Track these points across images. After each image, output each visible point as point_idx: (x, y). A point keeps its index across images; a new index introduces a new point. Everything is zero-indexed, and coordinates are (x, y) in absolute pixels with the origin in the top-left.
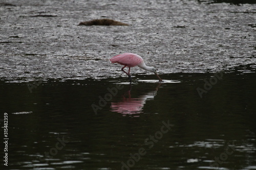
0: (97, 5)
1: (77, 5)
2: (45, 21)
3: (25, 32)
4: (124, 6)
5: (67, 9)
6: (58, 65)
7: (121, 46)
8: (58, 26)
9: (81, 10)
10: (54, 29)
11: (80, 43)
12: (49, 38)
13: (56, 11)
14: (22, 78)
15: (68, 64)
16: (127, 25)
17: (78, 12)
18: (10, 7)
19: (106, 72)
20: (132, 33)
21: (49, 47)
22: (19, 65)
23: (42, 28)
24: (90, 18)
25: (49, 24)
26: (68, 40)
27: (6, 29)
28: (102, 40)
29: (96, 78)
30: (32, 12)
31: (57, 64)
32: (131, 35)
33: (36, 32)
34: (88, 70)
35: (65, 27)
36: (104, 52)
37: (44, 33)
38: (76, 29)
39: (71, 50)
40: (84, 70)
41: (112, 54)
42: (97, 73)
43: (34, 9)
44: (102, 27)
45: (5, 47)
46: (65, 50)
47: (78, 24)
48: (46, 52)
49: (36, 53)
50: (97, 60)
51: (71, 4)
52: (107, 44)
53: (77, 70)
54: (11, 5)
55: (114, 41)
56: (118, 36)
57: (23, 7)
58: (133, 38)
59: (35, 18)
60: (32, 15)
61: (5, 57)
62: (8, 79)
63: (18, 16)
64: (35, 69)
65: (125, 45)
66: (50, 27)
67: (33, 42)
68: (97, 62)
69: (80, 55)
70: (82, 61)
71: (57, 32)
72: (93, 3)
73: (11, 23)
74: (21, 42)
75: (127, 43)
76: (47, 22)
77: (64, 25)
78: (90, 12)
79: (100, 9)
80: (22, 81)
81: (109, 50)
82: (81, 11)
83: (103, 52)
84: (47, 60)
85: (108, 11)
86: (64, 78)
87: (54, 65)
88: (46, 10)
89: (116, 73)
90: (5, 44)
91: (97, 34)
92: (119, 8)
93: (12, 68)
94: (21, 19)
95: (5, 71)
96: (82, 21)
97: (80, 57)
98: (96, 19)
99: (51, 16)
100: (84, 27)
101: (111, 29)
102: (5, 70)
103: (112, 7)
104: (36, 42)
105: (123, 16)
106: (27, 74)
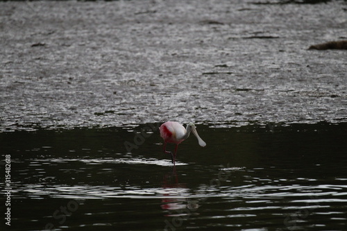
0: (333, 22)
1: (306, 22)
3: (236, 59)
5: (293, 28)
6: (280, 104)
8: (281, 51)
9: (311, 29)
10: (275, 55)
11: (310, 74)
13: (278, 30)
14: (232, 121)
15: (293, 102)
17: (308, 31)
21: (268, 80)
22: (227, 103)
23: (259, 54)
26: (294, 69)
27: (210, 56)
29: (332, 121)
31: (279, 103)
33: (250, 60)
34: (321, 110)
35: (290, 52)
36: (343, 86)
37: (261, 60)
38: (304, 55)
39: (298, 84)
42: (333, 115)
45: (209, 79)
47: (308, 47)
48: (264, 86)
49: (250, 87)
50: (333, 96)
51: (298, 21)
53: (305, 110)
54: (217, 23)
57: (233, 25)
59: (250, 41)
62: (213, 123)
63: (226, 37)
64: (249, 110)
66: (269, 53)
67: (247, 73)
68: (333, 99)
69: (311, 90)
70: (313, 98)
71: (279, 60)
72: (329, 19)
73: (217, 47)
74: (230, 73)
76: (266, 46)
77: (288, 50)
78: (324, 32)
79: (338, 27)
80: (232, 126)
82: (312, 31)
83: (341, 86)
84: (265, 97)
87: (274, 103)
88: (264, 29)
90: (209, 76)
93: (219, 108)
94: (231, 41)
95: (209, 113)
96: (313, 44)
97: (310, 92)
98: (332, 40)
99: (271, 37)
100: (316, 52)
102: (209, 111)
104: (251, 73)
106: (238, 116)
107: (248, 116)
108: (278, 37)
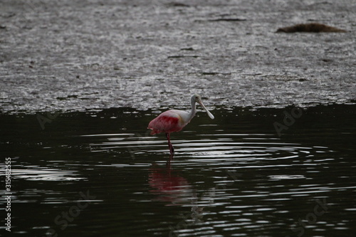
0: (302, 4)
3: (202, 42)
4: (340, 5)
5: (260, 10)
6: (248, 88)
7: (336, 61)
8: (248, 34)
10: (242, 38)
11: (278, 57)
12: (235, 51)
13: (245, 12)
14: (198, 106)
15: (261, 86)
16: (344, 31)
17: (276, 14)
18: (181, 8)
19: (314, 98)
20: (351, 43)
21: (235, 64)
22: (193, 88)
23: (226, 36)
26: (261, 52)
28: (308, 53)
29: (301, 106)
31: (246, 87)
32: (350, 45)
33: (217, 43)
34: (289, 94)
35: (257, 35)
36: (312, 69)
37: (228, 43)
38: (272, 38)
39: (265, 67)
40: (284, 94)
41: (323, 72)
43: (214, 10)
44: (309, 35)
45: (175, 63)
46: (257, 67)
47: (276, 30)
48: (231, 70)
49: (217, 71)
50: (301, 80)
52: (316, 58)
53: (273, 95)
55: (326, 53)
56: (331, 47)
57: (199, 7)
58: (353, 50)
59: (216, 24)
60: (212, 19)
63: (192, 20)
65: (341, 59)
66: (236, 36)
67: (213, 56)
68: (302, 83)
70: (281, 82)
71: (246, 43)
73: (183, 30)
74: (196, 57)
76: (233, 29)
77: (255, 32)
78: (292, 14)
79: (306, 10)
80: (198, 110)
82: (280, 13)
83: (309, 70)
84: (231, 81)
85: (318, 13)
86: (256, 105)
87: (241, 87)
88: (231, 11)
89: (328, 99)
90: (175, 60)
91: (302, 44)
92: (333, 8)
93: (185, 92)
94: (197, 24)
95: (175, 97)
96: (281, 26)
97: (278, 76)
98: (300, 23)
99: (238, 20)
100: (284, 35)
101: (322, 38)
102: (175, 95)
103: (323, 6)
104: (217, 57)
105: (339, 19)
107: (215, 100)
108: (245, 20)
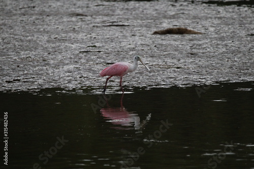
0: (166, 14)
1: (147, 14)
2: (119, 30)
5: (138, 19)
6: (141, 73)
7: (199, 54)
8: (133, 35)
9: (152, 19)
10: (129, 38)
11: (158, 51)
12: (127, 47)
13: (128, 20)
16: (200, 33)
17: (149, 21)
18: (82, 17)
19: (189, 80)
20: (207, 41)
21: (128, 56)
23: (118, 37)
24: (163, 27)
25: (123, 34)
26: (146, 48)
28: (179, 49)
29: (181, 86)
30: (104, 22)
31: (140, 73)
32: (206, 43)
33: (112, 42)
34: (171, 78)
35: (140, 36)
37: (120, 42)
38: (151, 39)
40: (167, 78)
41: (192, 62)
42: (181, 81)
43: (105, 18)
44: (176, 36)
47: (152, 33)
50: (178, 68)
52: (185, 52)
54: (82, 15)
56: (194, 45)
57: (94, 16)
58: (210, 46)
59: (109, 28)
61: (87, 66)
62: (95, 88)
64: (119, 78)
65: (203, 53)
67: (112, 51)
68: (179, 70)
69: (161, 63)
70: (164, 69)
72: (163, 12)
74: (100, 52)
75: (204, 51)
76: (121, 32)
77: (138, 34)
79: (170, 18)
81: (188, 58)
82: (152, 21)
83: (182, 61)
86: (149, 86)
88: (117, 19)
90: (85, 54)
91: (173, 42)
93: (96, 76)
94: (95, 28)
96: (155, 30)
97: (161, 65)
98: (168, 27)
100: (159, 36)
101: (186, 38)
103: (182, 15)
104: (115, 52)
105: (195, 25)
108: (128, 25)
